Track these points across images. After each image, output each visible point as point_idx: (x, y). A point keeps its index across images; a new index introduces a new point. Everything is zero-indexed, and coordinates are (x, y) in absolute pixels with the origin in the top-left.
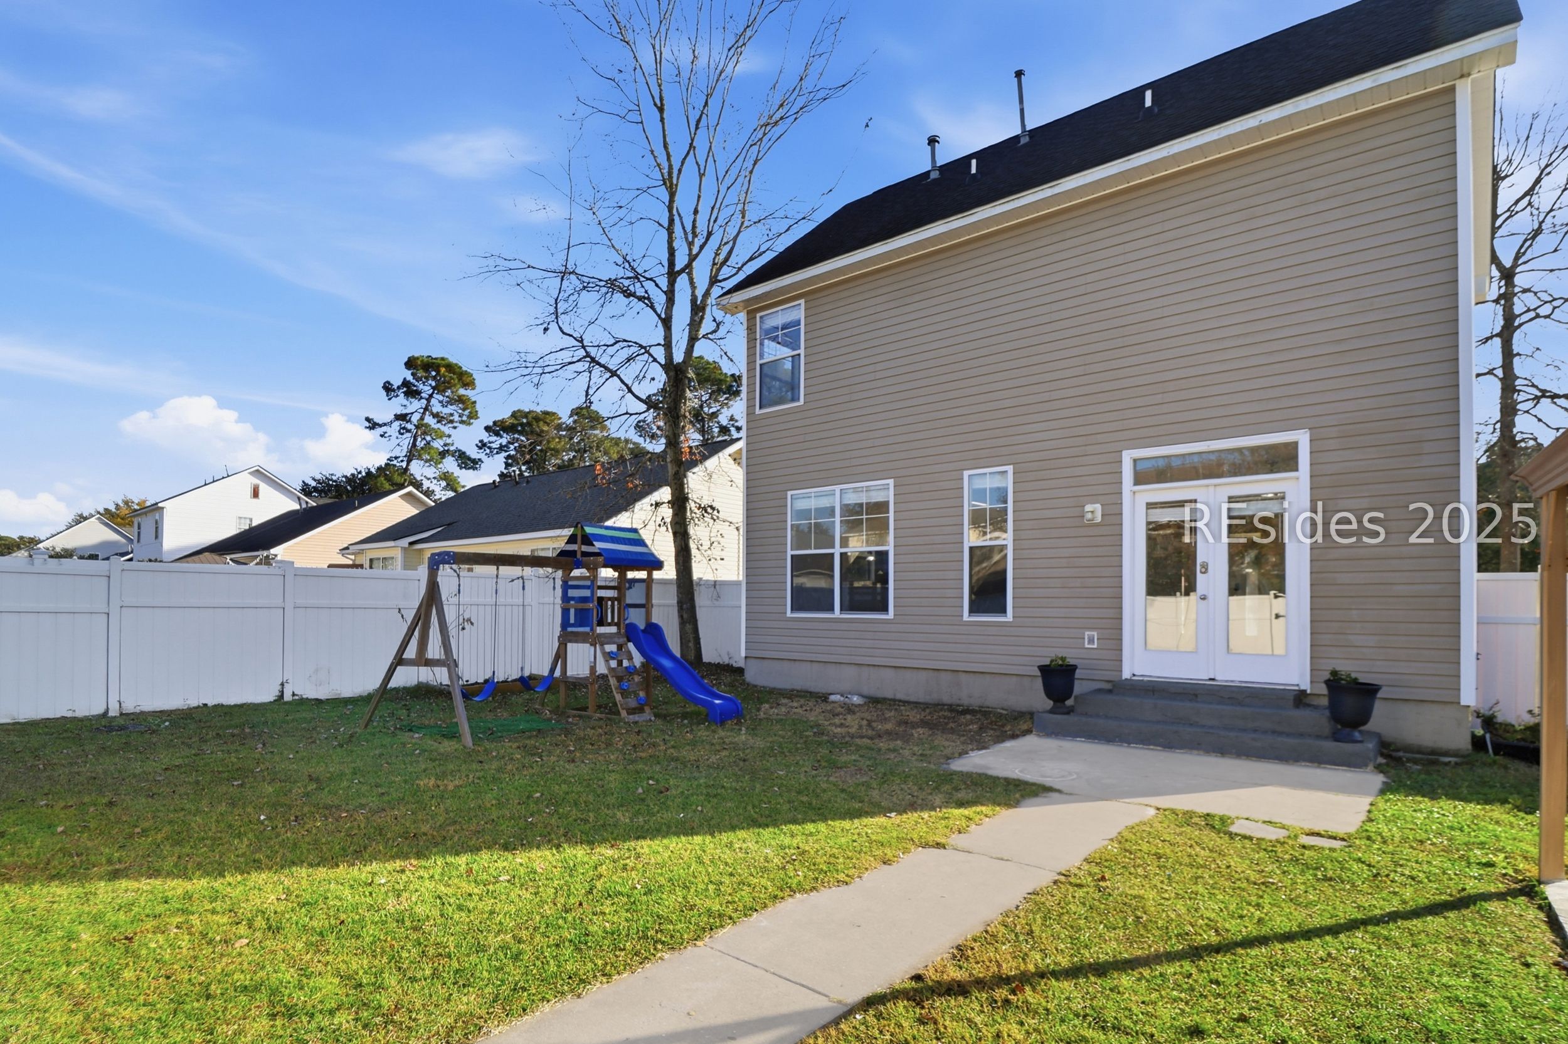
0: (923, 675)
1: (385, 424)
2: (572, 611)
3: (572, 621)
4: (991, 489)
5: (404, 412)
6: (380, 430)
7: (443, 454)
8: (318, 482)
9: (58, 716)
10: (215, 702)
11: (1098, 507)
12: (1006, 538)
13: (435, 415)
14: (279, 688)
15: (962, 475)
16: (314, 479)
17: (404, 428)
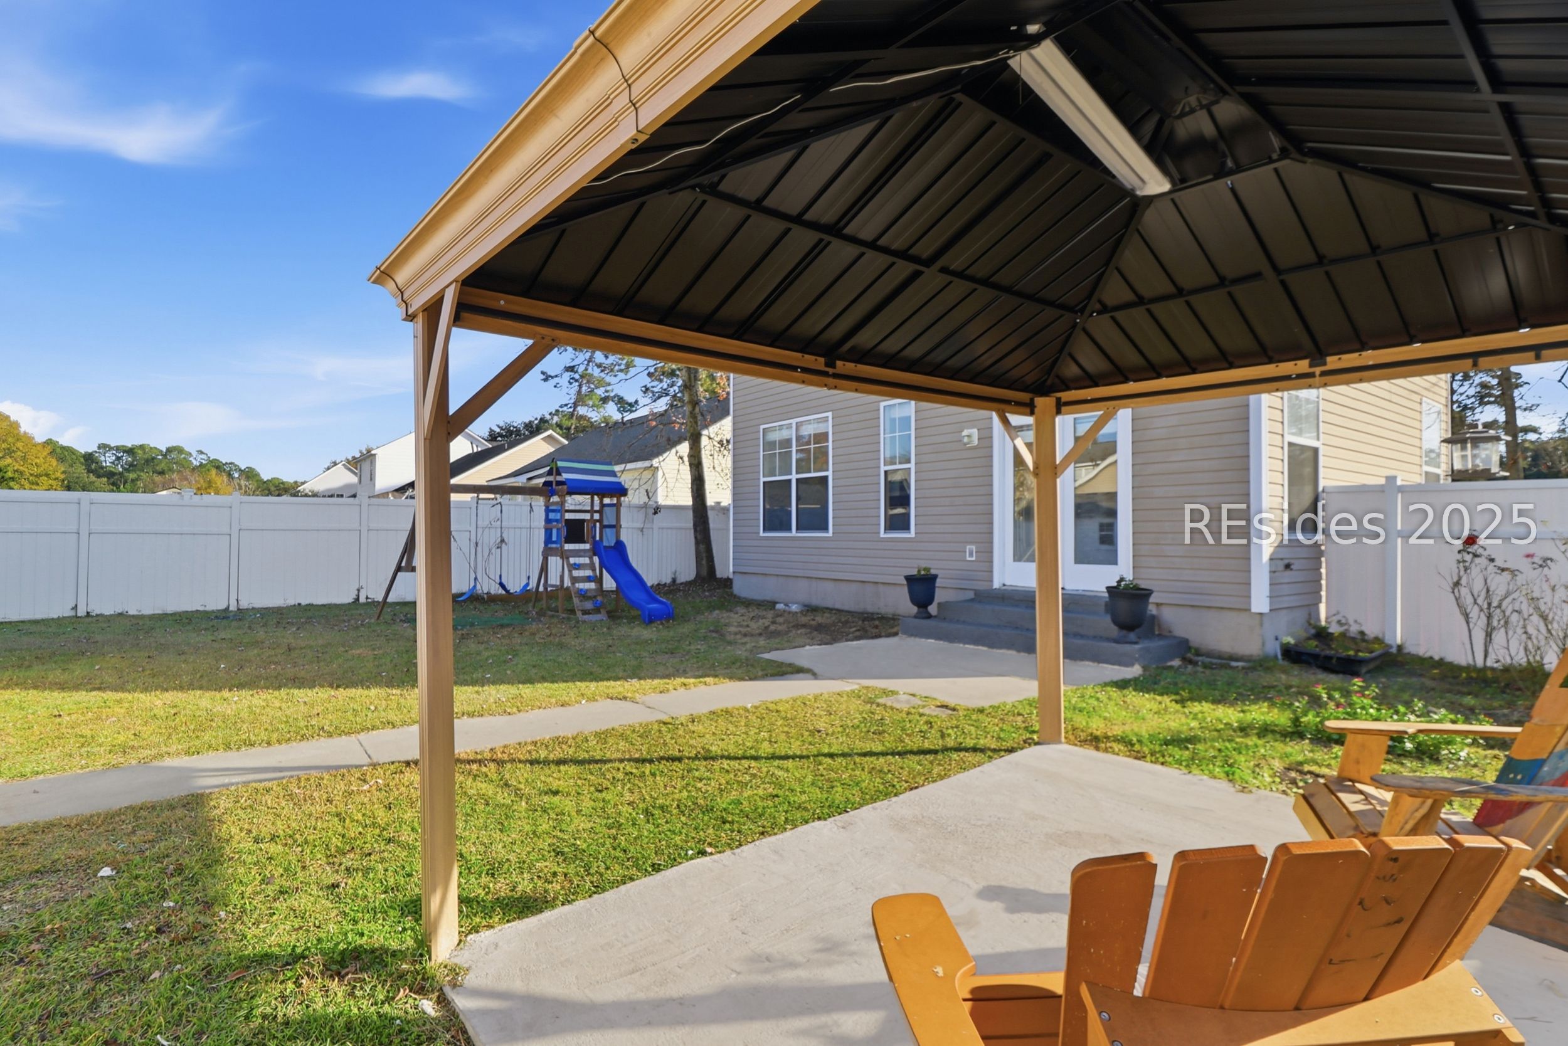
0: (854, 586)
1: (556, 376)
2: (554, 532)
3: (554, 538)
4: (900, 419)
5: (572, 364)
6: (552, 382)
7: (605, 400)
8: (501, 428)
9: (194, 609)
10: (307, 602)
11: (975, 432)
12: (912, 466)
13: (599, 366)
14: (356, 592)
15: (879, 406)
16: (498, 426)
17: (573, 378)
